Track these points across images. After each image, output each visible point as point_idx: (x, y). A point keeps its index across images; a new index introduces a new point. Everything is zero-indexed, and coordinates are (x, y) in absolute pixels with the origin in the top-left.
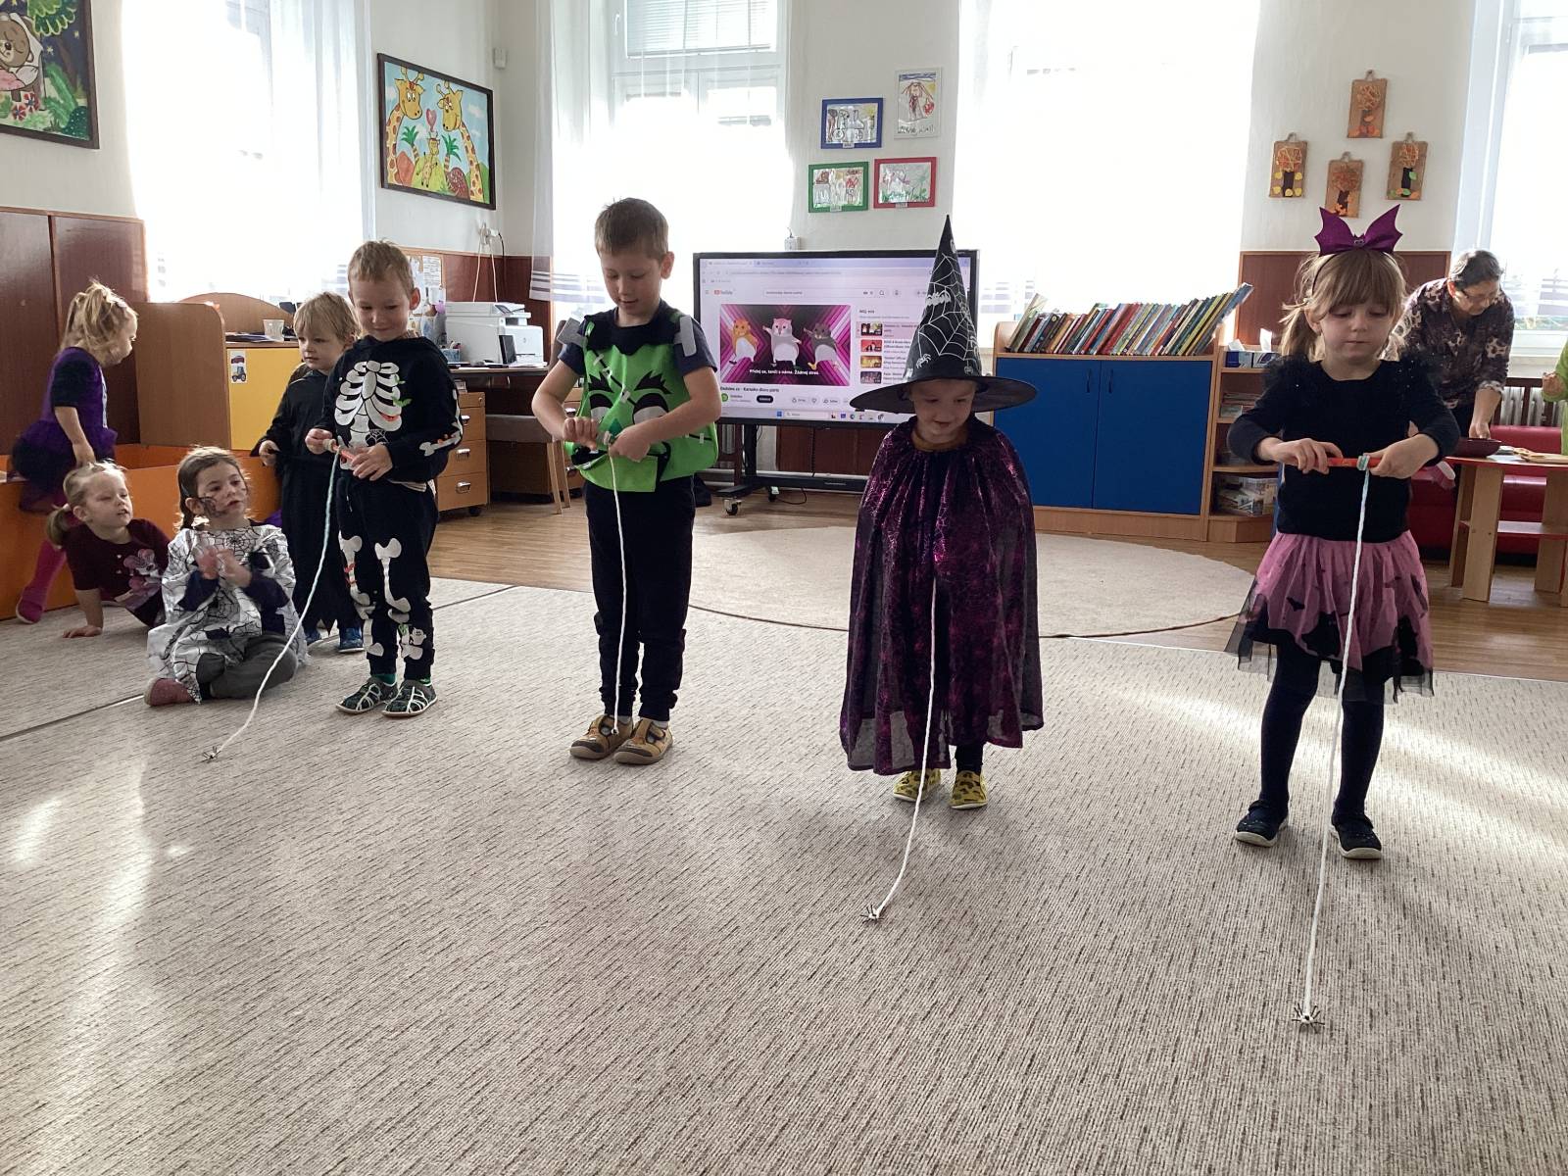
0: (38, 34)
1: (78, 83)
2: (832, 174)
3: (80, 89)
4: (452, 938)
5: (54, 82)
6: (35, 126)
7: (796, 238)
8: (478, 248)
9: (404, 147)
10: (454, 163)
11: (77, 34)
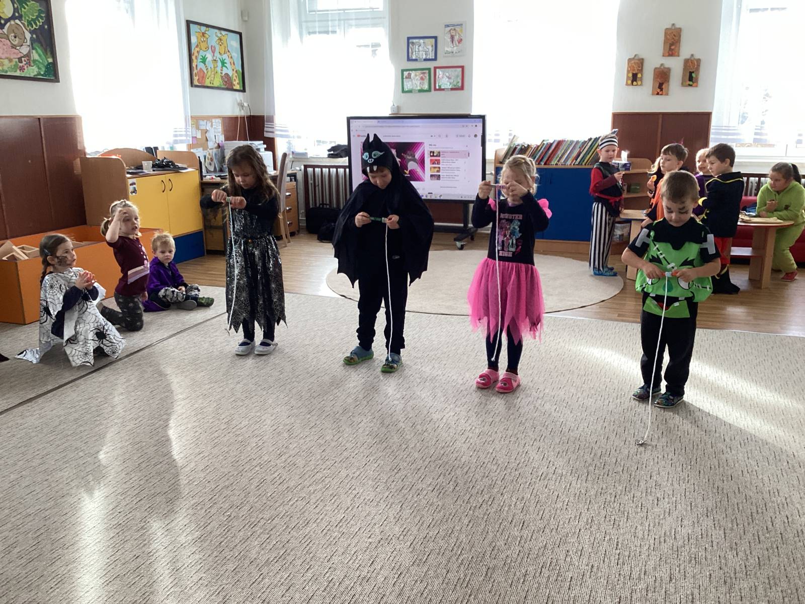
0: (28, 29)
1: (48, 50)
2: (413, 74)
3: (49, 54)
4: (284, 477)
5: (37, 52)
6: (30, 74)
7: (396, 106)
8: (238, 112)
9: (201, 65)
10: (225, 71)
11: (46, 27)
